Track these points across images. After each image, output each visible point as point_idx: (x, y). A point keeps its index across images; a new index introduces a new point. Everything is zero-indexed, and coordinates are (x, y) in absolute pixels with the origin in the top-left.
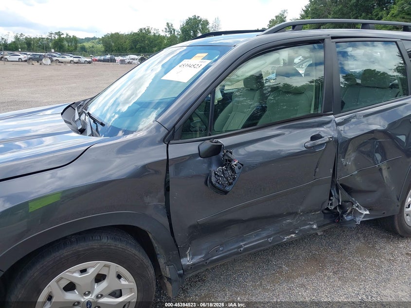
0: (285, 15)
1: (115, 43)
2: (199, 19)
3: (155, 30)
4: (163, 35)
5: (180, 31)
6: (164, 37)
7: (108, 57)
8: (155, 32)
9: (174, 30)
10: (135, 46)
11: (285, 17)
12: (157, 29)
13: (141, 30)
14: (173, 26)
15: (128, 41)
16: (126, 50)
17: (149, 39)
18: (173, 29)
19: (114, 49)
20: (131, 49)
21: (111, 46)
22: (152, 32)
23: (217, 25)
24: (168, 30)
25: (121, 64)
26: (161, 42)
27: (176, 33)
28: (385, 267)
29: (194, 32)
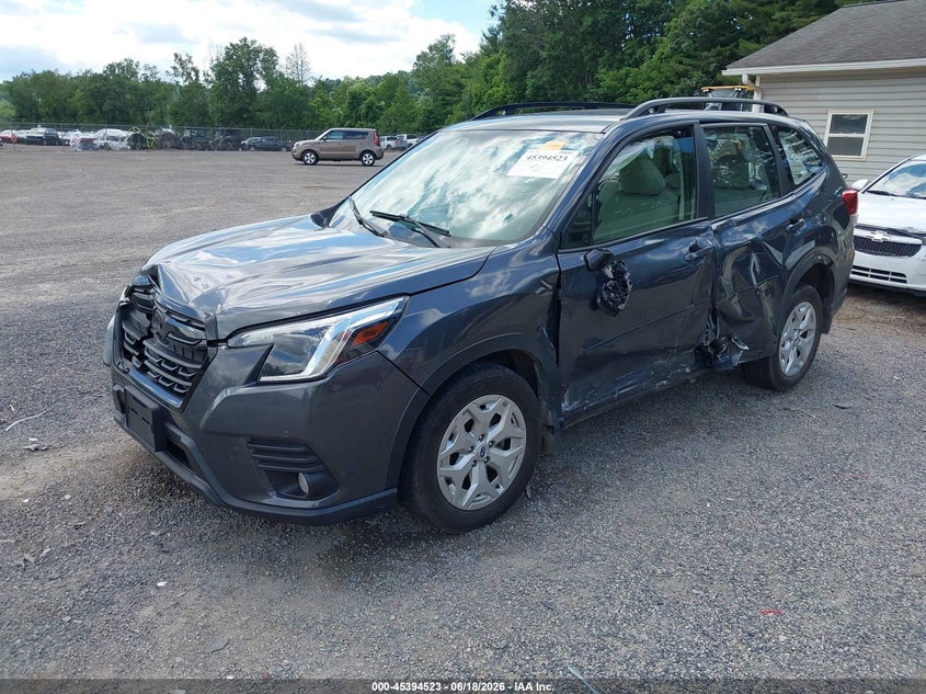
0: (450, 43)
1: (43, 97)
2: (256, 45)
3: (147, 67)
4: (168, 81)
5: (210, 72)
6: (170, 87)
7: (39, 131)
8: (148, 73)
9: (197, 72)
10: (101, 107)
11: (451, 51)
12: (151, 66)
13: (111, 67)
14: (192, 60)
15: (78, 93)
16: (74, 116)
17: (135, 88)
18: (194, 69)
19: (42, 111)
20: (90, 112)
21: (35, 104)
22: (141, 72)
23: (300, 63)
24: (180, 70)
25: (84, 149)
26: (165, 98)
27: (202, 78)
28: (764, 422)
29: (245, 75)
